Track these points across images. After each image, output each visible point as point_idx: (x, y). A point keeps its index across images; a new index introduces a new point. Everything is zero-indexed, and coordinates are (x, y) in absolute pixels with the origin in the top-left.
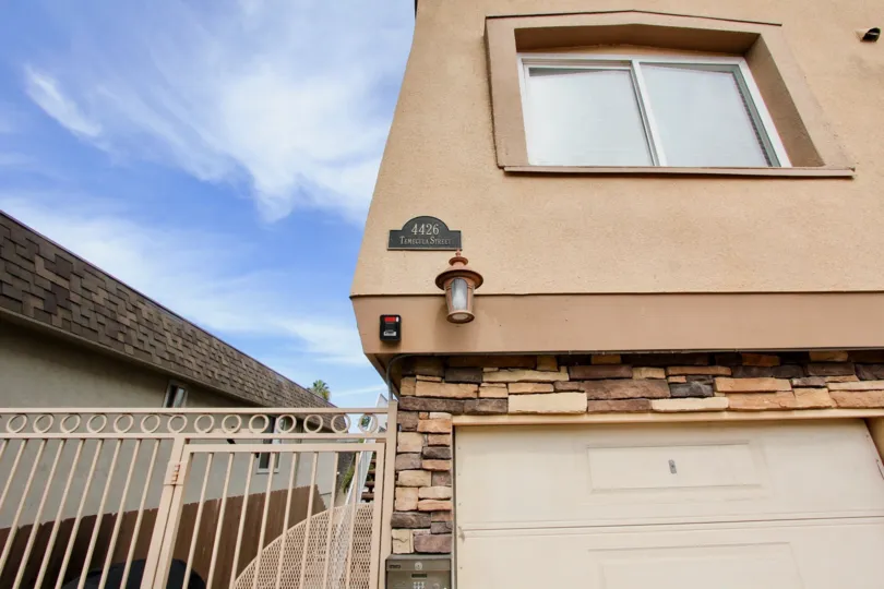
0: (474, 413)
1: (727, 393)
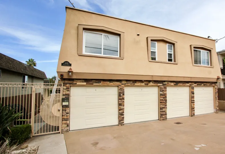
0: (72, 84)
1: (102, 83)
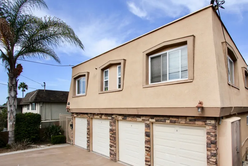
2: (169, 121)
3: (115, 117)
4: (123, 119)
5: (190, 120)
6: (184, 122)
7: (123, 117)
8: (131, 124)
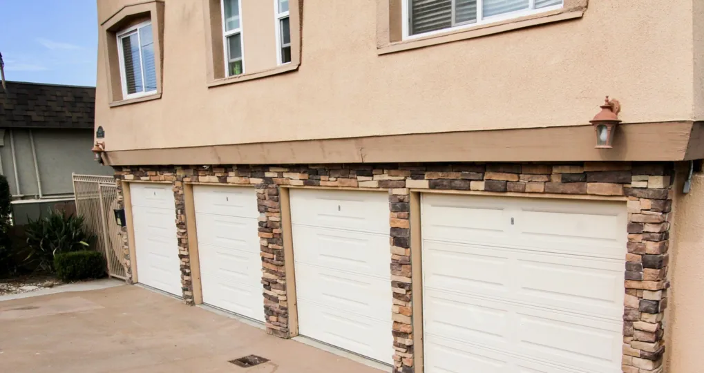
2: (481, 185)
3: (276, 175)
4: (306, 183)
5: (566, 180)
6: (541, 188)
7: (306, 176)
8: (338, 203)
